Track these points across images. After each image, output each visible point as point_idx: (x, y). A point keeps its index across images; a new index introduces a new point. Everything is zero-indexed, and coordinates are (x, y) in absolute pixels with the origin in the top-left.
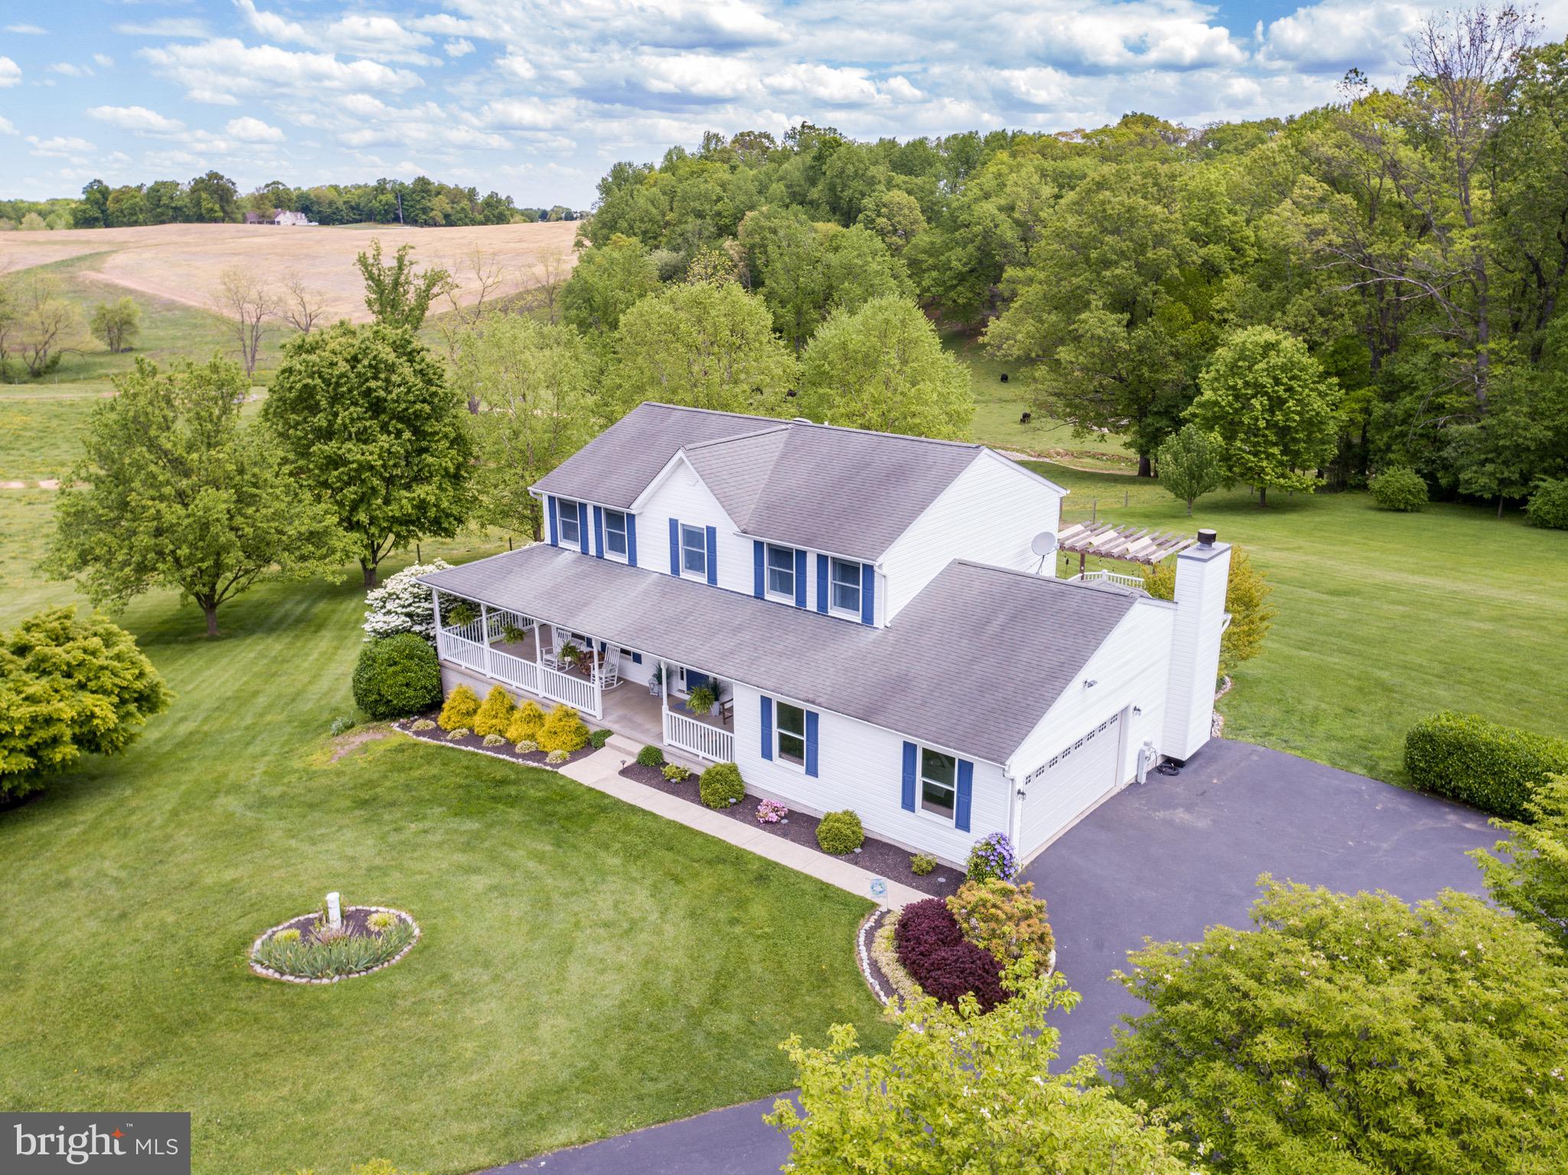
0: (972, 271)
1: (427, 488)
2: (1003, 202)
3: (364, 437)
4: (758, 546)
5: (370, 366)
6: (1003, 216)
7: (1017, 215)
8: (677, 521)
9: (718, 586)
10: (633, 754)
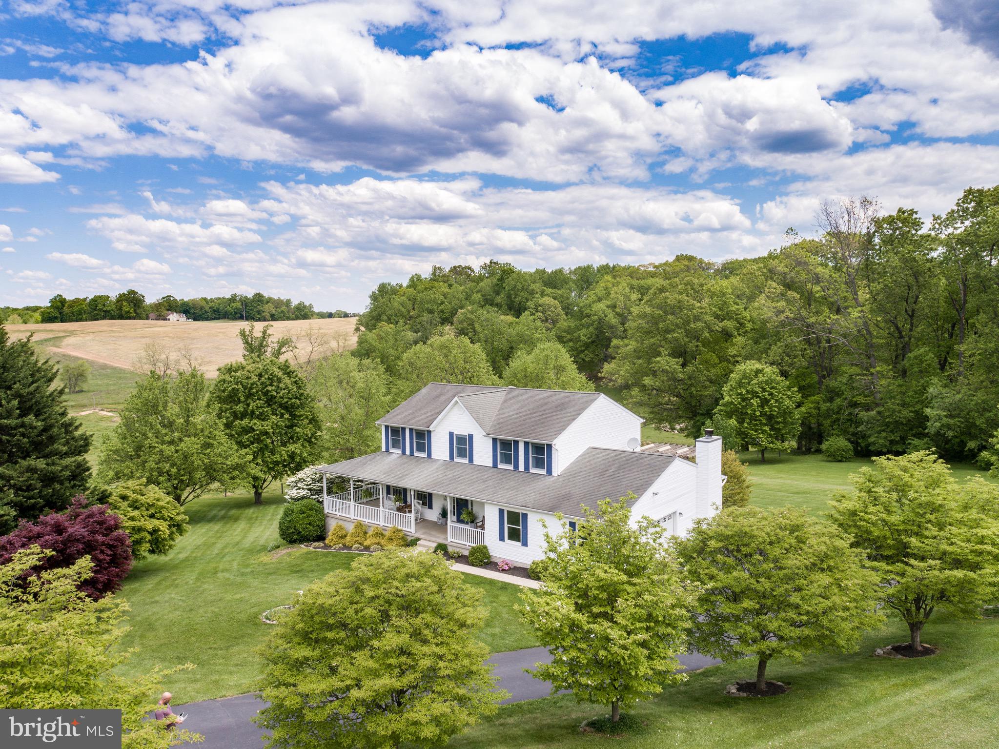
0: (593, 342)
1: (295, 445)
2: (609, 303)
3: (262, 417)
4: (495, 440)
5: (269, 378)
6: (610, 311)
7: (617, 310)
8: (453, 433)
9: (474, 464)
10: (431, 548)
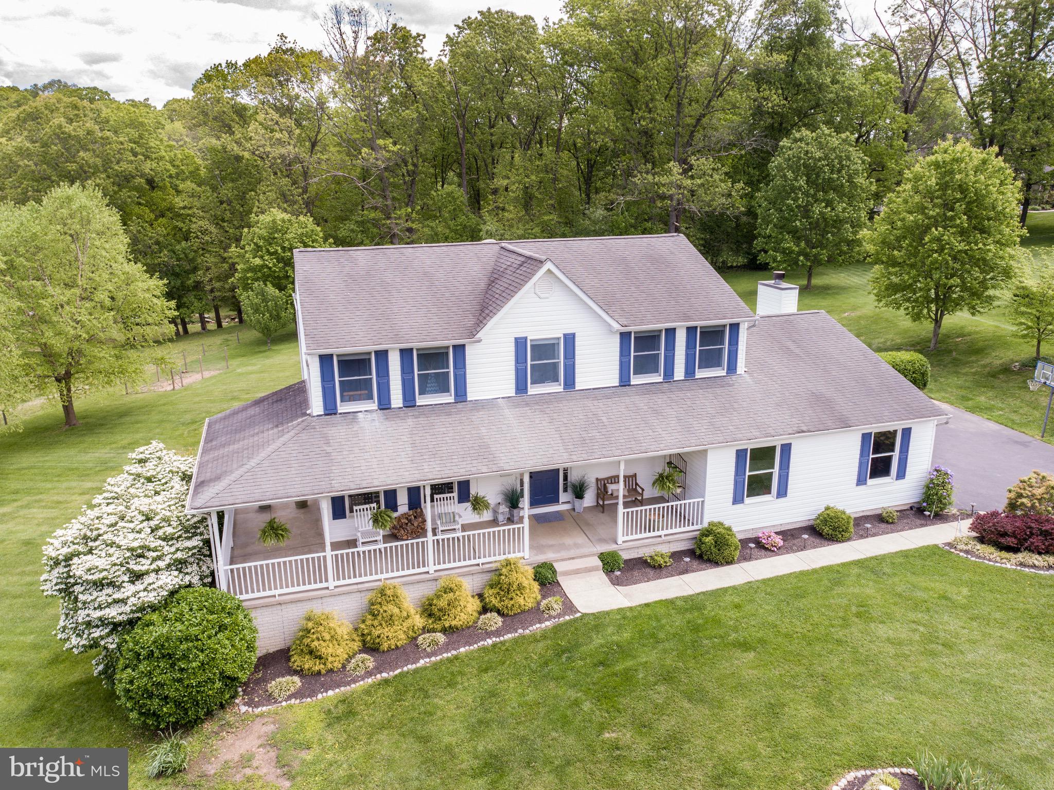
4: (624, 336)
8: (526, 338)
9: (577, 388)
10: (594, 569)
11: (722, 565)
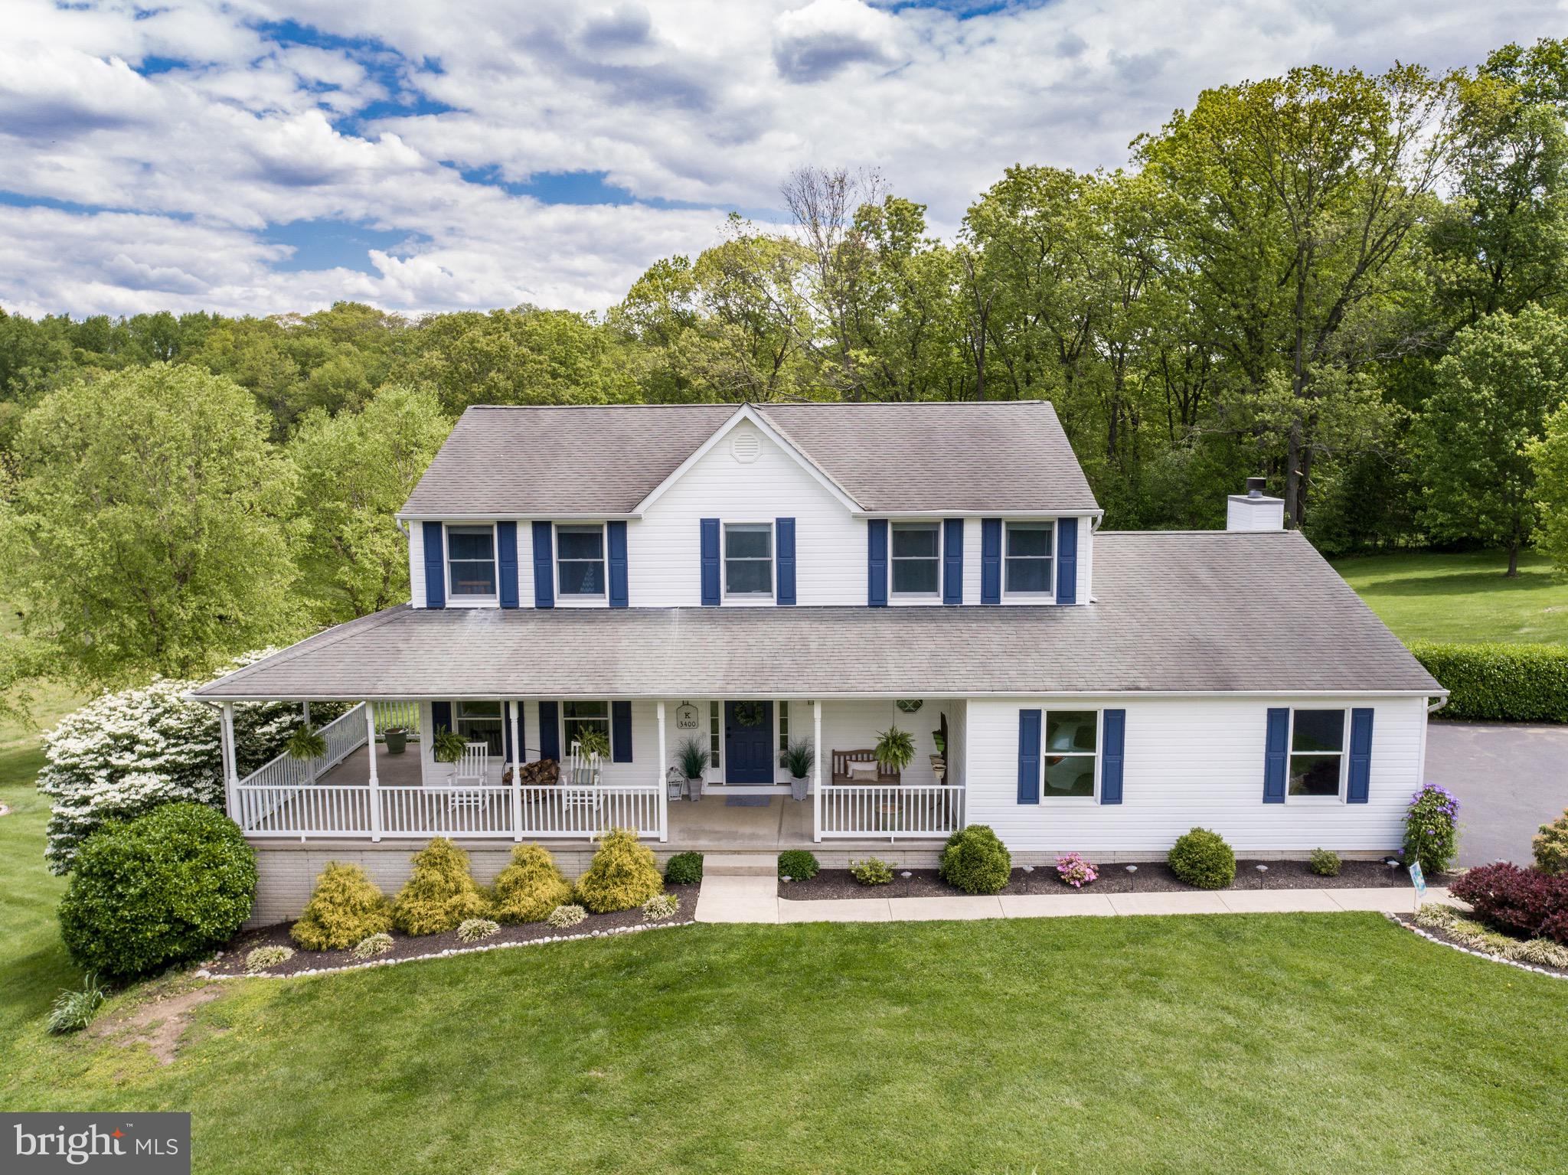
4: (876, 527)
8: (717, 521)
9: (798, 604)
10: (766, 872)
11: (972, 894)
